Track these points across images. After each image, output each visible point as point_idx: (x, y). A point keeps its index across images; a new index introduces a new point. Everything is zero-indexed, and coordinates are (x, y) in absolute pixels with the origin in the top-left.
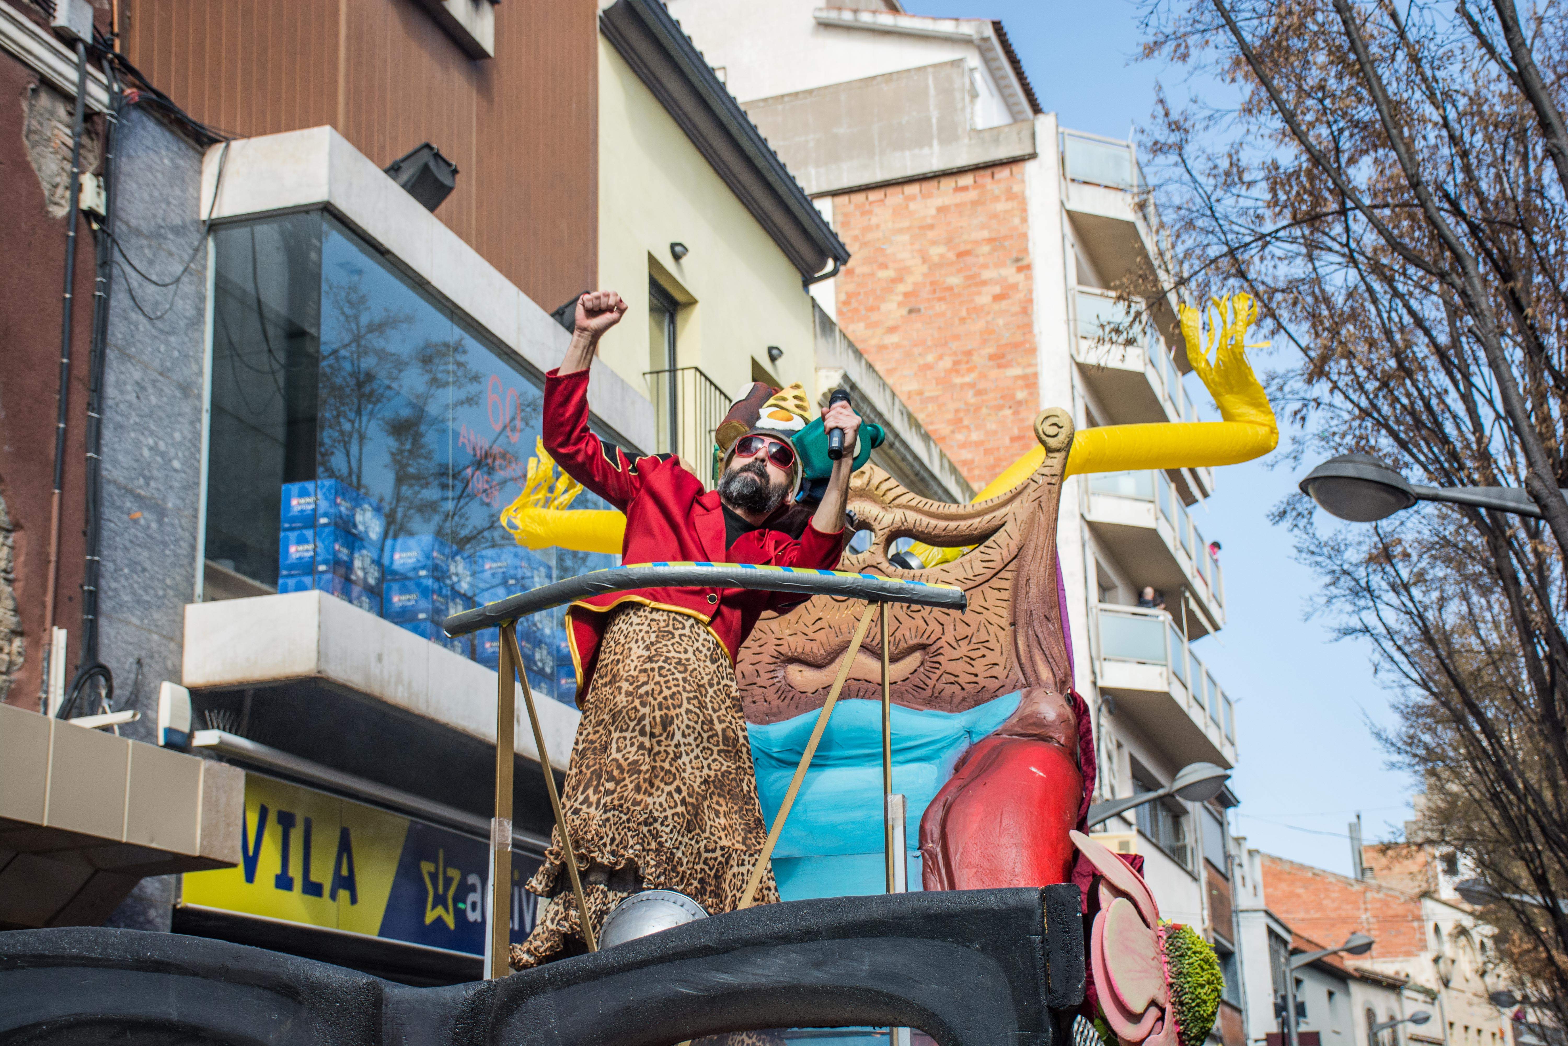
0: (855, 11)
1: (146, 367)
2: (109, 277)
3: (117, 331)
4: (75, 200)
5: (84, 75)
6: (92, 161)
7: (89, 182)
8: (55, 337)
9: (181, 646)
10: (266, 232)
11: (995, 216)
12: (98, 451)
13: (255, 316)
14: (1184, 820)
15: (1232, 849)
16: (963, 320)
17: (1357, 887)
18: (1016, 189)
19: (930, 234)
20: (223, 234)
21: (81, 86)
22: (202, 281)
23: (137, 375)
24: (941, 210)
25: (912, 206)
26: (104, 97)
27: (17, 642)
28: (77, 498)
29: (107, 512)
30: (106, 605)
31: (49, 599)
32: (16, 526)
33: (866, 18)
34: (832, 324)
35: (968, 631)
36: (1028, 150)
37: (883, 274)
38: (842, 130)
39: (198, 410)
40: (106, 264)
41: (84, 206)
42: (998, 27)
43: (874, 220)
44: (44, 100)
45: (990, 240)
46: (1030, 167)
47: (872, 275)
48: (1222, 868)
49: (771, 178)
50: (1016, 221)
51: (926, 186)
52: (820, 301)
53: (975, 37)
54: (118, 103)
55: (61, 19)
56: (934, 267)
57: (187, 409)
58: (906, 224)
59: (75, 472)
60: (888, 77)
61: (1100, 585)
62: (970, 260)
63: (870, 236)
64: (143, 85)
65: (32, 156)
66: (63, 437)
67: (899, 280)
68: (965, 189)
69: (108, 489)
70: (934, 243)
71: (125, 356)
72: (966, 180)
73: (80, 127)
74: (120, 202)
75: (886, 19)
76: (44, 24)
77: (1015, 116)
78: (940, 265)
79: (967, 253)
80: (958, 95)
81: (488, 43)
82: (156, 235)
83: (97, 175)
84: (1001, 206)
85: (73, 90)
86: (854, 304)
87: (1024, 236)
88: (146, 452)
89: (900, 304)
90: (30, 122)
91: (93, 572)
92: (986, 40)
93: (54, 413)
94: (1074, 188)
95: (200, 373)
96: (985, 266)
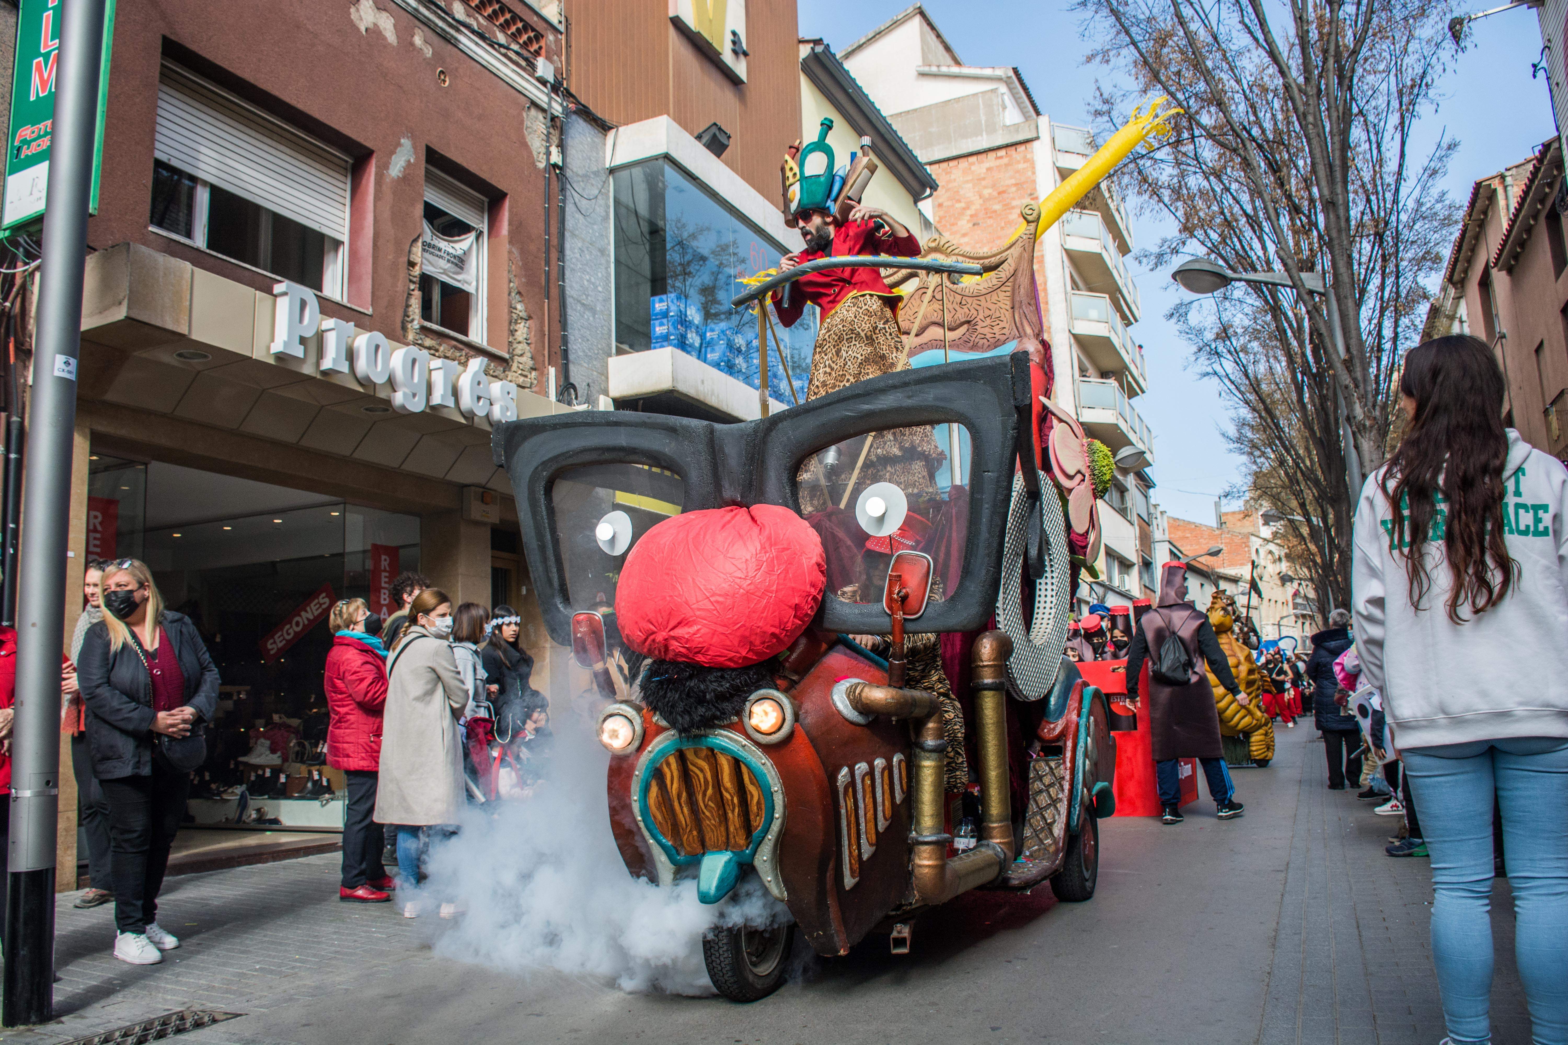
0: (938, 66)
1: (584, 241)
2: (565, 196)
3: (570, 223)
4: (548, 159)
5: (551, 98)
6: (555, 140)
7: (554, 150)
8: (542, 226)
9: (607, 378)
10: (637, 172)
11: (1018, 172)
12: (564, 281)
13: (633, 216)
14: (1126, 494)
15: (1152, 510)
16: (1002, 228)
17: (1217, 532)
18: (1028, 156)
19: (983, 183)
20: (617, 174)
21: (549, 104)
22: (608, 198)
23: (580, 245)
24: (989, 169)
25: (973, 168)
26: (560, 109)
27: (534, 373)
28: (555, 304)
29: (569, 311)
30: (572, 357)
31: (546, 353)
32: (530, 318)
33: (944, 69)
34: (930, 223)
35: (990, 313)
36: (1035, 135)
37: (958, 205)
38: (934, 130)
39: (608, 262)
40: (563, 190)
41: (552, 162)
42: (1016, 71)
43: (953, 177)
44: (533, 112)
45: (1016, 185)
46: (1036, 144)
47: (953, 206)
48: (1146, 519)
49: (894, 144)
50: (1030, 173)
51: (980, 157)
52: (923, 211)
53: (1004, 76)
54: (567, 112)
55: (540, 73)
56: (986, 200)
57: (603, 261)
58: (970, 178)
59: (554, 292)
60: (958, 100)
61: (1080, 368)
62: (1005, 196)
63: (950, 185)
64: (578, 102)
65: (528, 139)
66: (548, 274)
67: (967, 208)
68: (1001, 157)
69: (569, 301)
70: (985, 187)
71: (574, 235)
72: (1002, 153)
73: (549, 124)
74: (568, 160)
75: (955, 70)
76: (532, 75)
77: (1027, 118)
78: (989, 199)
79: (1004, 192)
80: (995, 108)
81: (744, 77)
82: (586, 177)
83: (558, 146)
84: (1021, 166)
85: (545, 106)
86: (943, 222)
87: (1034, 182)
88: (586, 283)
89: (968, 221)
90: (527, 123)
91: (565, 340)
92: (1009, 78)
93: (543, 263)
94: (1060, 155)
95: (609, 244)
96: (1014, 199)
